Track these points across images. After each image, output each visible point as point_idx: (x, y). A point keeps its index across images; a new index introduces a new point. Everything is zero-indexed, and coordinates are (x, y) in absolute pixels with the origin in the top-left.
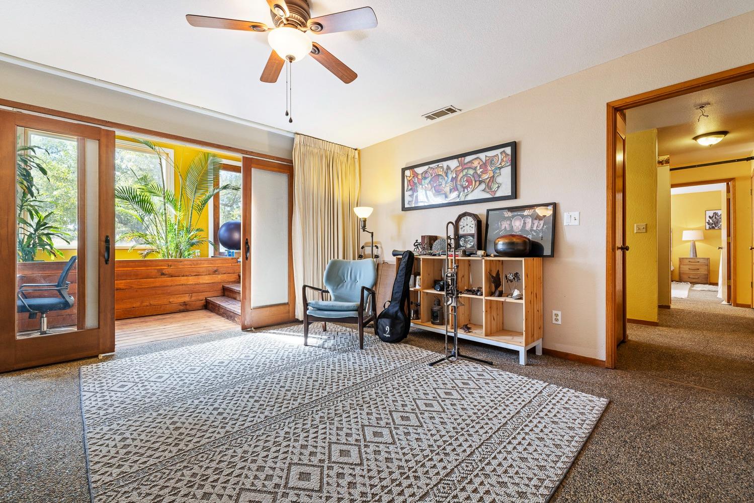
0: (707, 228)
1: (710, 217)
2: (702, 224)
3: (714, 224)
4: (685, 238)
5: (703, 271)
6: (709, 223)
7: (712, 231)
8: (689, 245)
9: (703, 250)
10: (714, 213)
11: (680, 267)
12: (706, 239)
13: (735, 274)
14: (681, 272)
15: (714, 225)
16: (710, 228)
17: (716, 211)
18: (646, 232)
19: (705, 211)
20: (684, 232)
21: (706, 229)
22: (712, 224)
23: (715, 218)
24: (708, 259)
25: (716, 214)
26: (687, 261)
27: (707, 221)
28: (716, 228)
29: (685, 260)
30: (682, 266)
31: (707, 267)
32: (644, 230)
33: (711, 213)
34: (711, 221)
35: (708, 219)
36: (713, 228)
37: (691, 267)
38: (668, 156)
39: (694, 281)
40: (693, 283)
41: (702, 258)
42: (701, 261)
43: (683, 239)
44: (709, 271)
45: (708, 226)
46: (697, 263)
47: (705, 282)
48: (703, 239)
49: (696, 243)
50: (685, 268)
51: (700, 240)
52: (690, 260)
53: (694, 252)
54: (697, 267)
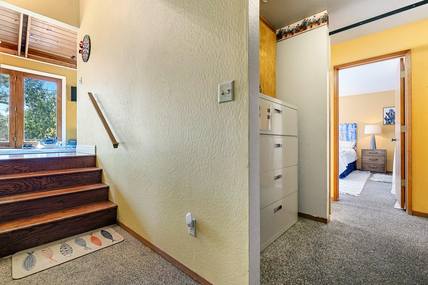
0: (385, 123)
1: (387, 114)
2: (380, 119)
3: (390, 119)
4: (366, 132)
5: (381, 162)
6: (386, 119)
7: (389, 126)
8: (370, 138)
9: (382, 143)
10: (390, 110)
11: (362, 158)
12: (384, 132)
13: (411, 173)
14: (363, 162)
15: (390, 121)
16: (387, 124)
17: (392, 108)
18: (233, 99)
19: (383, 108)
20: (366, 126)
21: (383, 124)
22: (389, 119)
23: (391, 114)
24: (385, 151)
25: (391, 110)
26: (368, 152)
27: (385, 117)
28: (392, 123)
29: (366, 151)
30: (364, 157)
31: (384, 158)
32: (230, 95)
33: (387, 110)
34: (388, 117)
35: (385, 115)
36: (390, 123)
37: (371, 158)
38: (326, 12)
39: (373, 170)
40: (373, 172)
41: (380, 150)
42: (379, 152)
43: (366, 133)
44: (386, 161)
45: (385, 122)
46: (376, 155)
47: (382, 171)
48: (381, 132)
49: (375, 136)
50: (366, 159)
51: (380, 134)
52: (371, 151)
53: (374, 144)
54: (376, 158)
